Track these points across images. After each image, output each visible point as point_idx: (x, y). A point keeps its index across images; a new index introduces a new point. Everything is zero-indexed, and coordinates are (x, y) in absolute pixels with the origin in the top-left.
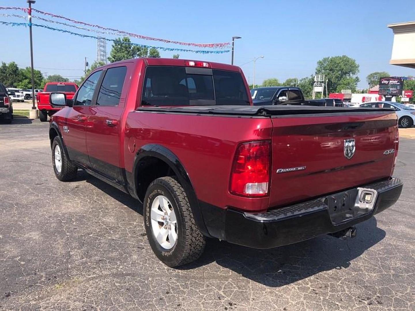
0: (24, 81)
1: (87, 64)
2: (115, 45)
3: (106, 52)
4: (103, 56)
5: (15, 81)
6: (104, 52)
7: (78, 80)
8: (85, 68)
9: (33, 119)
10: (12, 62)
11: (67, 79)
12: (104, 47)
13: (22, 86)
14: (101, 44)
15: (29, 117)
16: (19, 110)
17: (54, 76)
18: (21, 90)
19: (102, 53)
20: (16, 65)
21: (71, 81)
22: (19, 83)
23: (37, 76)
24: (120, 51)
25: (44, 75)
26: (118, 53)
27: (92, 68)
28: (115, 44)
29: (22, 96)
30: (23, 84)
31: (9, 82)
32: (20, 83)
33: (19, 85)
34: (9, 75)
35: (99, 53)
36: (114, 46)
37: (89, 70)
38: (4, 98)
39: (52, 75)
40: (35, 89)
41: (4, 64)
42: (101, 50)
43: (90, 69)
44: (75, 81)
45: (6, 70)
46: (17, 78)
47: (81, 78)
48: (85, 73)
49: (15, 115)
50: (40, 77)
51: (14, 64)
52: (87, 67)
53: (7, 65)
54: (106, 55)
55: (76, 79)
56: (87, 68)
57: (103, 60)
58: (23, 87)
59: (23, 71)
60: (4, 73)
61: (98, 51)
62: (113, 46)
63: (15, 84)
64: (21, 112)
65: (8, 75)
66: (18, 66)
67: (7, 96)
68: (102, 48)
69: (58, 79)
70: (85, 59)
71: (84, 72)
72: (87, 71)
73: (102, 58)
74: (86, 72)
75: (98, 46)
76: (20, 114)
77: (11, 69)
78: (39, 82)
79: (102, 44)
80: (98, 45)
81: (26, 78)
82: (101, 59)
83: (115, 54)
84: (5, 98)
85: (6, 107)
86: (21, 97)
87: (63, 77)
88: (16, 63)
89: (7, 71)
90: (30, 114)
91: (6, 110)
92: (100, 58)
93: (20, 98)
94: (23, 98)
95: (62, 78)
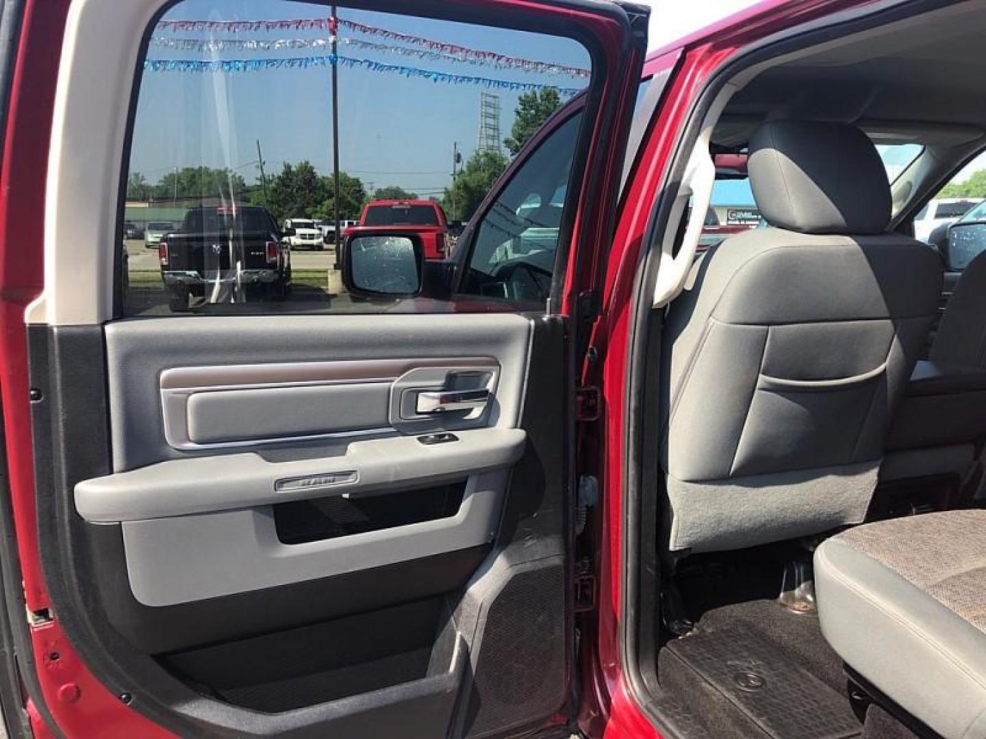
0: (326, 203)
1: (458, 158)
2: (524, 109)
3: (498, 129)
4: (493, 138)
5: (308, 203)
6: (496, 129)
7: (437, 196)
8: (455, 166)
9: (334, 296)
10: (303, 162)
11: (413, 194)
12: (494, 117)
13: (322, 213)
14: (488, 111)
15: (327, 289)
16: (307, 271)
17: (387, 190)
18: (318, 224)
19: (491, 132)
20: (312, 168)
21: (423, 198)
22: (316, 207)
23: (352, 190)
24: (533, 122)
25: (366, 188)
26: (528, 128)
27: (468, 168)
28: (522, 107)
29: (319, 236)
30: (324, 209)
31: (296, 205)
32: (319, 206)
33: (316, 212)
34: (297, 191)
35: (484, 132)
36: (521, 111)
37: (462, 172)
38: (267, 243)
39: (383, 187)
40: (349, 219)
41: (288, 167)
42: (488, 126)
43: (465, 169)
44: (431, 198)
45: (291, 180)
46: (312, 197)
47: (443, 190)
48: (454, 179)
49: (297, 285)
50: (359, 193)
51: (306, 167)
52: (457, 164)
53: (293, 169)
54: (498, 136)
55: (433, 196)
56: (459, 167)
57: (492, 148)
58: (323, 215)
59: (326, 182)
60: (288, 186)
61: (482, 127)
62: (518, 113)
63: (309, 210)
64: (311, 275)
65: (295, 190)
66: (314, 171)
67: (272, 240)
68: (491, 121)
69: (396, 194)
70: (453, 146)
71: (452, 178)
72: (458, 175)
73: (490, 142)
74: (457, 177)
75: (482, 116)
76: (306, 282)
77: (300, 176)
78: (356, 203)
79: (491, 111)
80: (482, 113)
81: (331, 196)
82: (487, 146)
83: (521, 132)
84: (269, 245)
85: (270, 268)
86: (318, 238)
87: (406, 191)
88: (311, 164)
89: (294, 181)
90: (329, 280)
91: (271, 274)
92: (485, 144)
93: (315, 242)
94: (321, 239)
95: (404, 194)
